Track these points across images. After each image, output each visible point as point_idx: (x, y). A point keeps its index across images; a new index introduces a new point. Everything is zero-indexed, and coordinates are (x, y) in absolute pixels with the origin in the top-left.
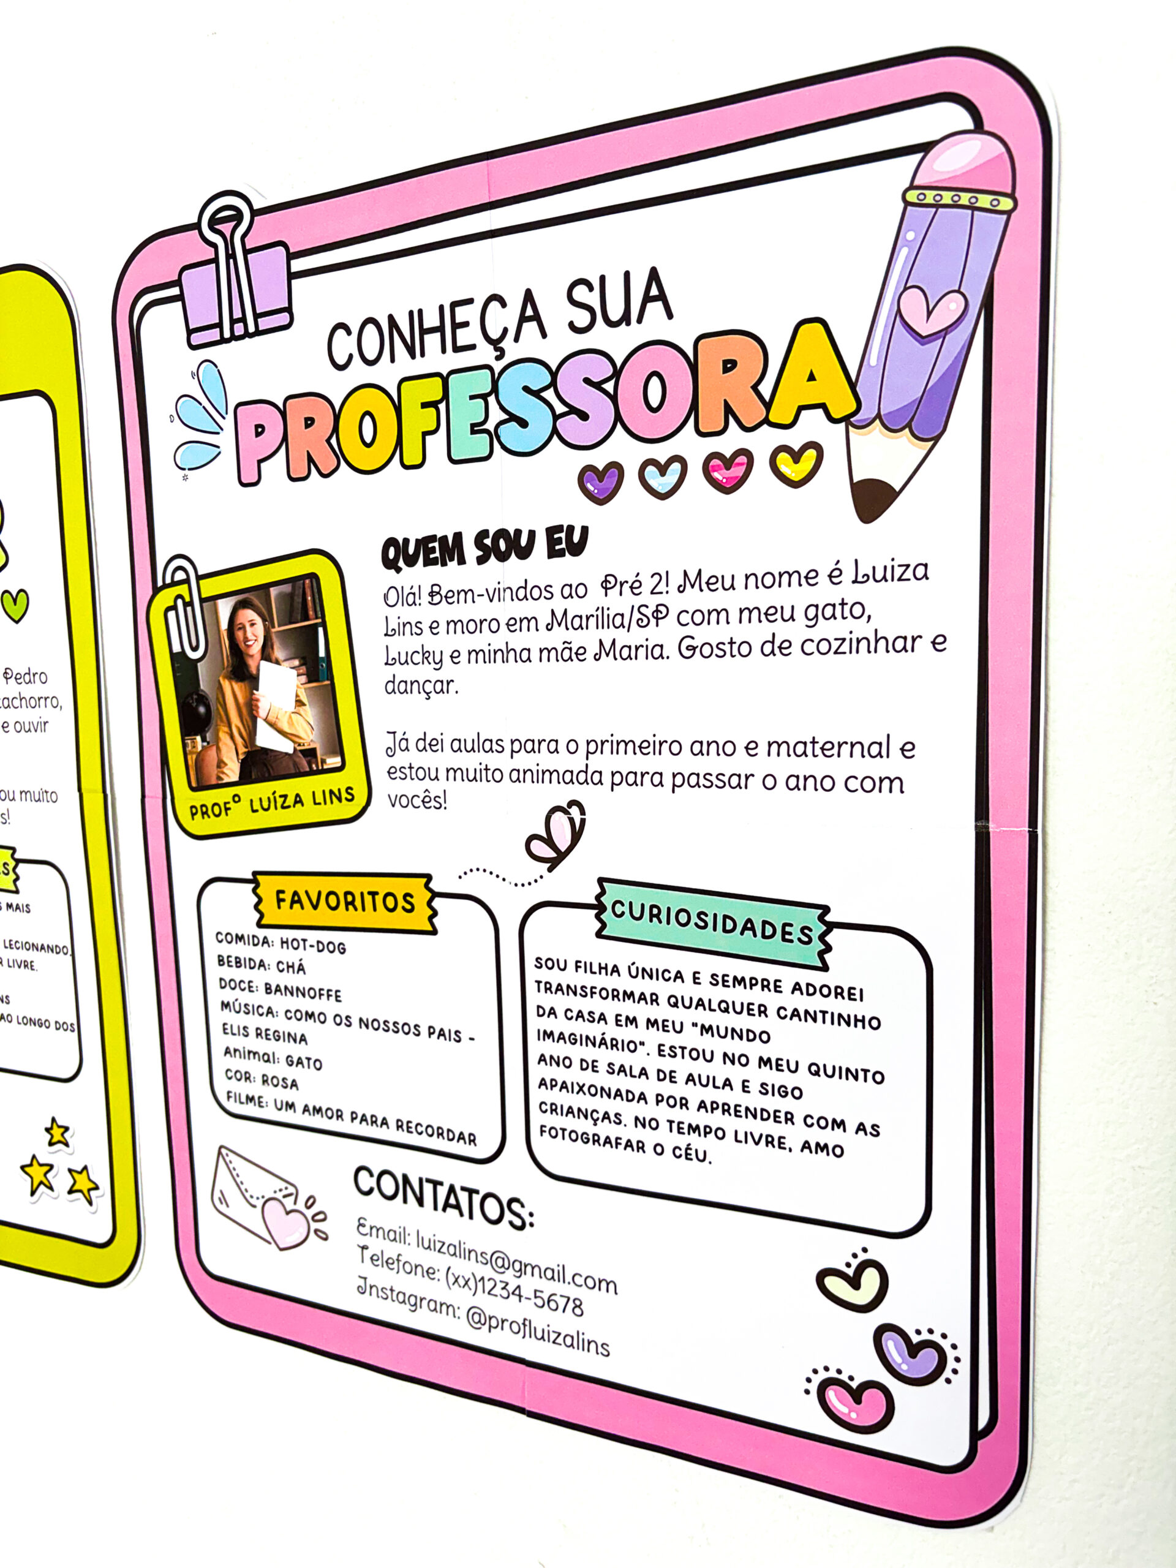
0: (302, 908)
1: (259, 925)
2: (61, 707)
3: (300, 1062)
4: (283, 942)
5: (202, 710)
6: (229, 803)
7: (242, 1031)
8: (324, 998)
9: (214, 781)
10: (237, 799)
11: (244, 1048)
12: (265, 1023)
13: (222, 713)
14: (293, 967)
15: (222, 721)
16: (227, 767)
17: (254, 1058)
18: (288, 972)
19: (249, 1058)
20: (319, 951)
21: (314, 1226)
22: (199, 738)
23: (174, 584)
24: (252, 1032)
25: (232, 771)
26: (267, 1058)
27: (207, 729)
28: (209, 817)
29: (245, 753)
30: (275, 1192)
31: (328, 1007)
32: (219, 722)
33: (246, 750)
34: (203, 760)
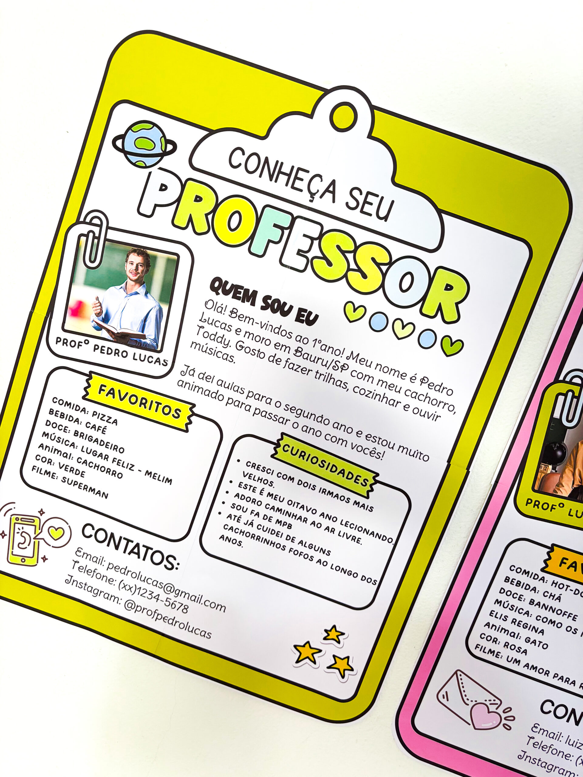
0: (575, 570)
1: (543, 570)
2: (455, 412)
3: (534, 642)
4: (553, 583)
5: (559, 453)
6: (556, 506)
7: (503, 617)
8: (565, 617)
9: (551, 491)
10: (561, 505)
11: (500, 626)
12: (519, 617)
13: (572, 460)
14: (554, 596)
15: (570, 463)
16: (563, 488)
17: (504, 633)
18: (549, 598)
19: (501, 632)
20: (575, 594)
21: (504, 721)
22: (550, 467)
23: (570, 382)
24: (510, 620)
25: (566, 490)
26: (513, 635)
27: (558, 464)
28: (538, 508)
29: (579, 485)
30: (486, 701)
31: (567, 622)
32: (568, 464)
33: (580, 484)
34: (548, 479)
